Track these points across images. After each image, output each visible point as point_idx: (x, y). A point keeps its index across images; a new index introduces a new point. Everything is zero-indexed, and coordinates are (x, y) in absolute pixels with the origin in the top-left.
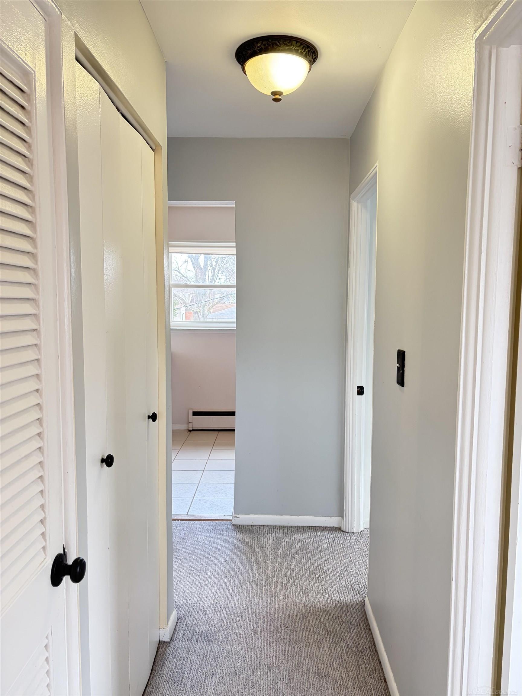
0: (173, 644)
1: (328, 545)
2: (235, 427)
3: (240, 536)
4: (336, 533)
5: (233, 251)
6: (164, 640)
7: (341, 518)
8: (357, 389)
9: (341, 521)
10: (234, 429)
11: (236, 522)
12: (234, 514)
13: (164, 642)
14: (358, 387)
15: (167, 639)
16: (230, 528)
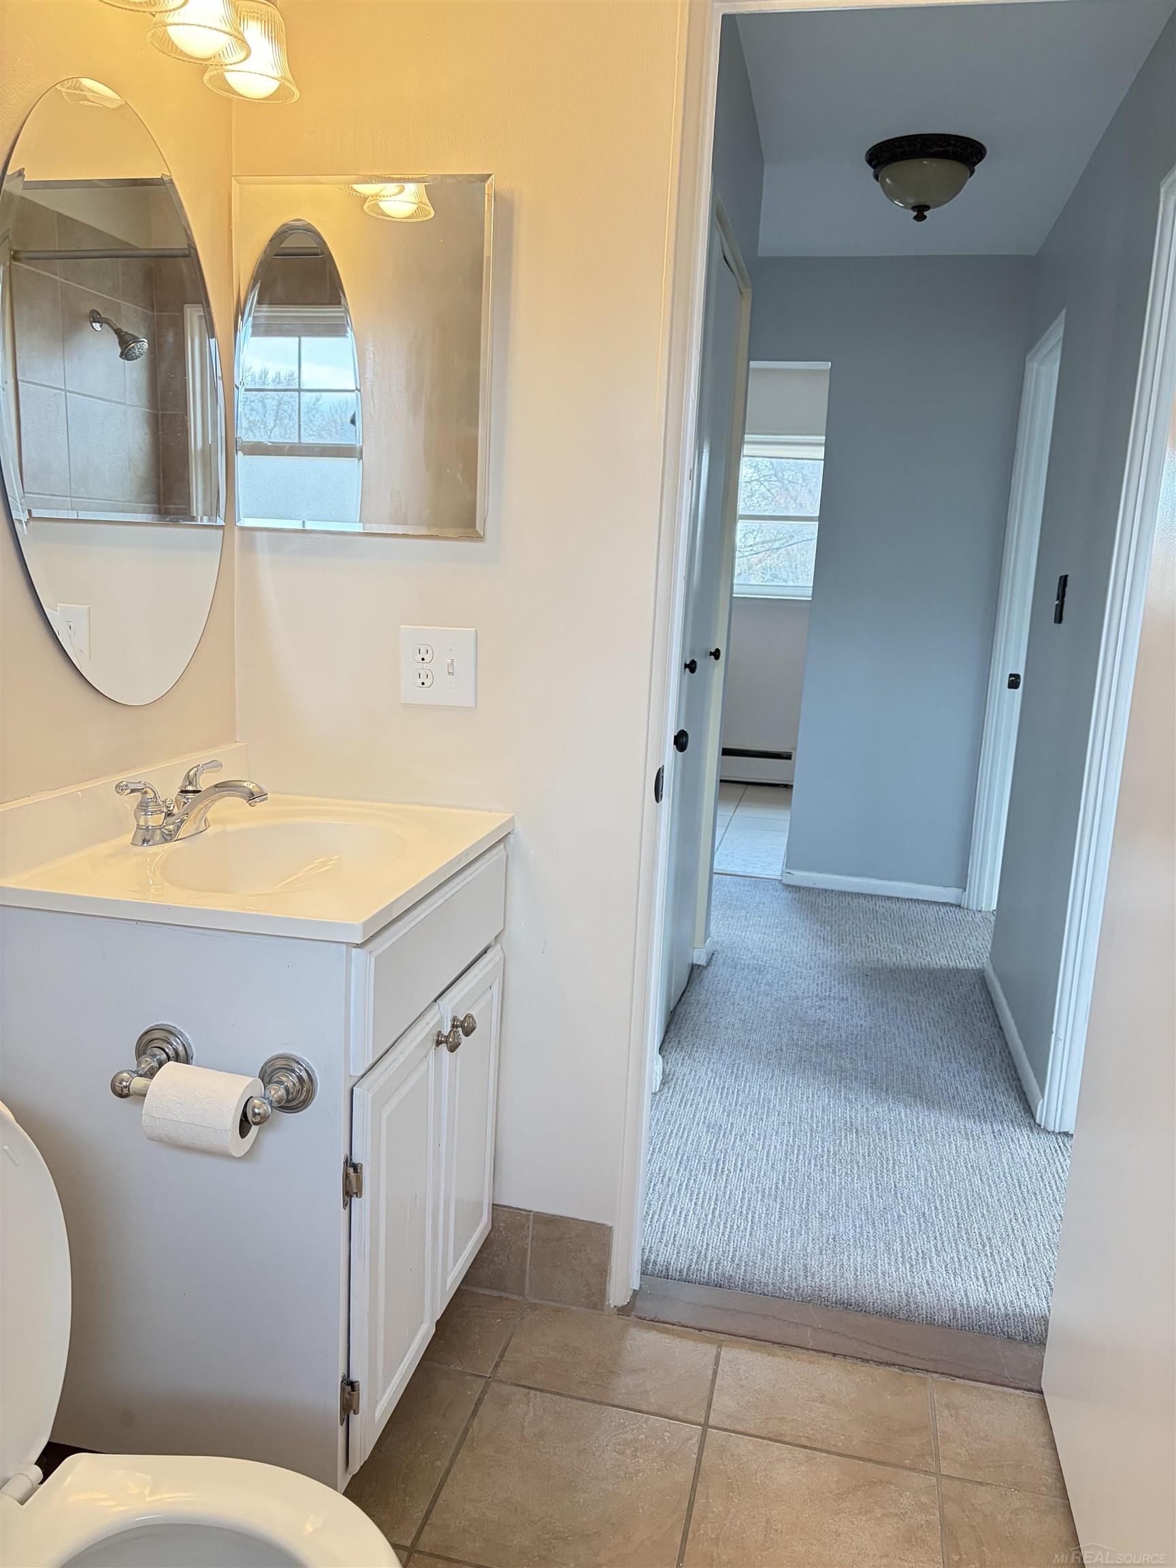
0: (711, 969)
1: (936, 918)
2: (792, 781)
3: (796, 896)
4: (951, 908)
5: (820, 453)
6: (698, 963)
7: (961, 890)
8: (1010, 677)
9: (962, 895)
10: (790, 784)
11: (789, 880)
12: (786, 868)
13: (699, 965)
14: (1011, 675)
15: (702, 962)
16: (780, 887)
